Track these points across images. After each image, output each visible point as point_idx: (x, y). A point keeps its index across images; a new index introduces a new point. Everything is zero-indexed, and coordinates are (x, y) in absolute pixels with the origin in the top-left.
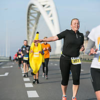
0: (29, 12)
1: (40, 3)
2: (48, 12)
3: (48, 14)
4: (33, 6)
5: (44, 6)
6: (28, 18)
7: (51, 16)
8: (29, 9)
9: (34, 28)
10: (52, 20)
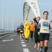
0: (24, 6)
1: (30, 1)
2: (34, 6)
3: (34, 7)
4: (26, 4)
5: (32, 3)
6: (24, 10)
7: (36, 9)
8: (24, 5)
9: (27, 15)
10: (37, 11)
